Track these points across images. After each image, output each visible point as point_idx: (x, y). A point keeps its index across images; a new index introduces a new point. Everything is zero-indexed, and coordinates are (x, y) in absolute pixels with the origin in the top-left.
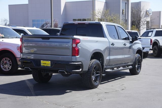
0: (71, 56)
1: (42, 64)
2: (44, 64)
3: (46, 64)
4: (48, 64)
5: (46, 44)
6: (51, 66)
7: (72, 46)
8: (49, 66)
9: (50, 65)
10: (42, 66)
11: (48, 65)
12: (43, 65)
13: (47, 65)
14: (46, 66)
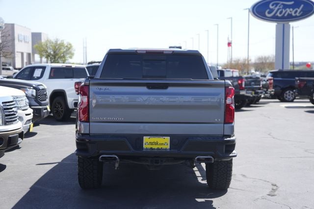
0: (221, 123)
1: (145, 144)
2: (151, 143)
3: (156, 144)
4: (162, 144)
5: (161, 99)
6: (170, 149)
7: (225, 102)
8: (166, 149)
9: (168, 147)
10: (147, 149)
11: (164, 147)
12: (149, 147)
13: (160, 147)
14: (158, 149)
